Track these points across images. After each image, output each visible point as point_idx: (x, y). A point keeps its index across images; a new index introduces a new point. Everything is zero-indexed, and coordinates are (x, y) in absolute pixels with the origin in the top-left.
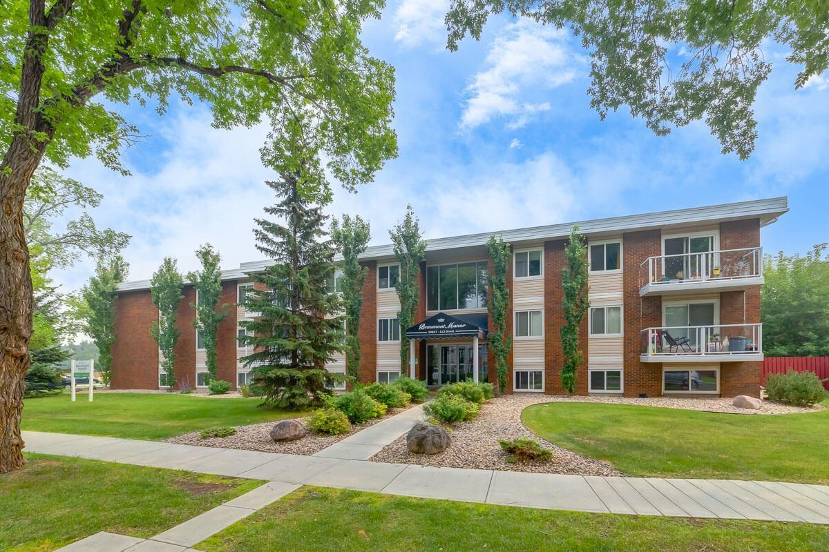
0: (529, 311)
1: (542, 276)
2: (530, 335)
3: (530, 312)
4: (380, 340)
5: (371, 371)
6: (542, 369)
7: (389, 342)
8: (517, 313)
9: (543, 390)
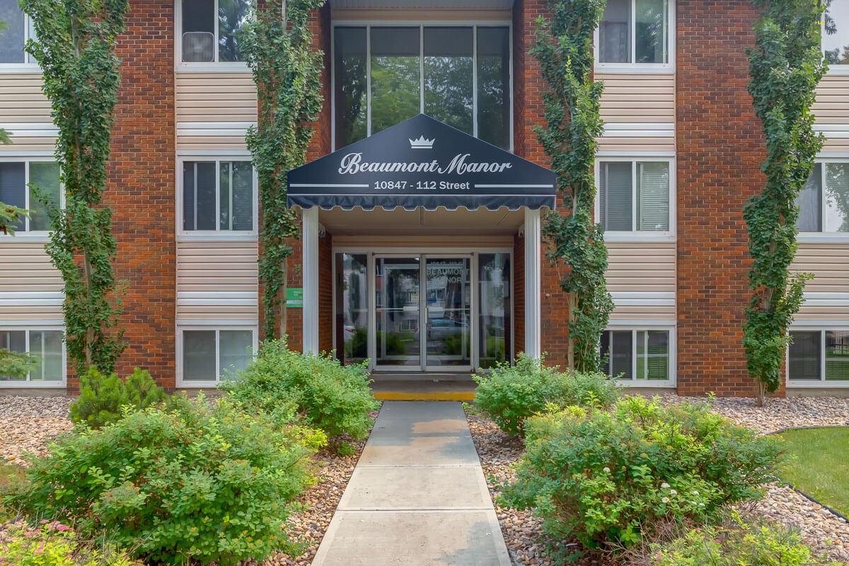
0: (634, 161)
1: (668, 67)
2: (638, 229)
3: (638, 164)
4: (188, 226)
5: (158, 327)
6: (668, 323)
7: (218, 234)
8: (602, 164)
9: (672, 382)
